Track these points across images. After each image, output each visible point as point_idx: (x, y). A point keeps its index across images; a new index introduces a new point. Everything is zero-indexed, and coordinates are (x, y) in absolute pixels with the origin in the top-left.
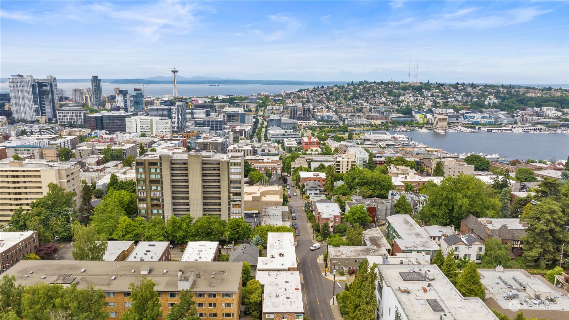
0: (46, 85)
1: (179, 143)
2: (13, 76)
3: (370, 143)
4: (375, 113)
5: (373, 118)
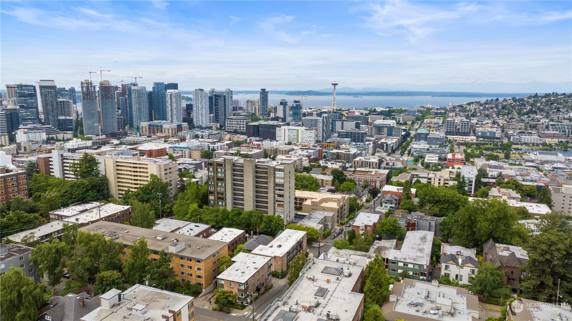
0: (220, 97)
1: (314, 152)
2: (196, 90)
3: (531, 164)
4: (553, 130)
5: (548, 136)
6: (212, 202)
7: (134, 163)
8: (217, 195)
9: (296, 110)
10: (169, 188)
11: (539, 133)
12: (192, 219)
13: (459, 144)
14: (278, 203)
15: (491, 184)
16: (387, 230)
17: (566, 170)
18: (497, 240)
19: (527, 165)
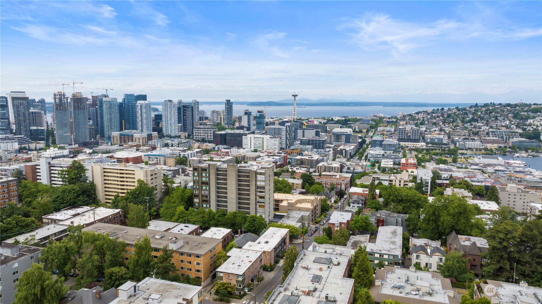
0: (188, 107)
1: (279, 158)
2: (165, 101)
3: (476, 167)
4: (493, 137)
5: (489, 142)
6: (197, 205)
7: (121, 170)
8: (202, 197)
9: (260, 120)
10: (155, 192)
11: (481, 139)
12: (179, 220)
13: (411, 150)
14: (260, 204)
15: (445, 185)
16: (360, 226)
17: (506, 172)
18: (459, 232)
19: (472, 168)
